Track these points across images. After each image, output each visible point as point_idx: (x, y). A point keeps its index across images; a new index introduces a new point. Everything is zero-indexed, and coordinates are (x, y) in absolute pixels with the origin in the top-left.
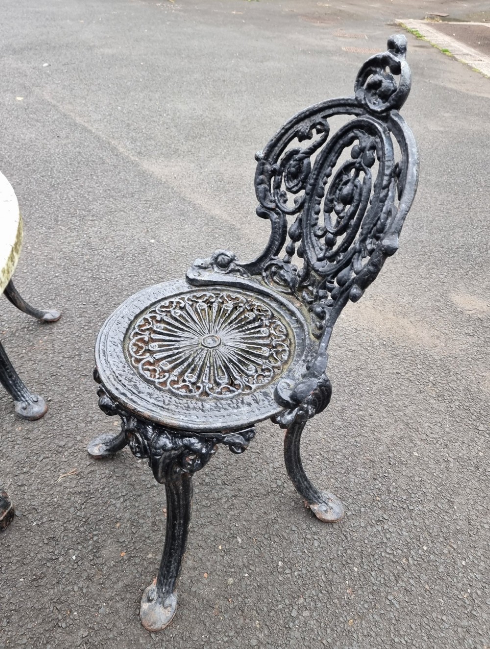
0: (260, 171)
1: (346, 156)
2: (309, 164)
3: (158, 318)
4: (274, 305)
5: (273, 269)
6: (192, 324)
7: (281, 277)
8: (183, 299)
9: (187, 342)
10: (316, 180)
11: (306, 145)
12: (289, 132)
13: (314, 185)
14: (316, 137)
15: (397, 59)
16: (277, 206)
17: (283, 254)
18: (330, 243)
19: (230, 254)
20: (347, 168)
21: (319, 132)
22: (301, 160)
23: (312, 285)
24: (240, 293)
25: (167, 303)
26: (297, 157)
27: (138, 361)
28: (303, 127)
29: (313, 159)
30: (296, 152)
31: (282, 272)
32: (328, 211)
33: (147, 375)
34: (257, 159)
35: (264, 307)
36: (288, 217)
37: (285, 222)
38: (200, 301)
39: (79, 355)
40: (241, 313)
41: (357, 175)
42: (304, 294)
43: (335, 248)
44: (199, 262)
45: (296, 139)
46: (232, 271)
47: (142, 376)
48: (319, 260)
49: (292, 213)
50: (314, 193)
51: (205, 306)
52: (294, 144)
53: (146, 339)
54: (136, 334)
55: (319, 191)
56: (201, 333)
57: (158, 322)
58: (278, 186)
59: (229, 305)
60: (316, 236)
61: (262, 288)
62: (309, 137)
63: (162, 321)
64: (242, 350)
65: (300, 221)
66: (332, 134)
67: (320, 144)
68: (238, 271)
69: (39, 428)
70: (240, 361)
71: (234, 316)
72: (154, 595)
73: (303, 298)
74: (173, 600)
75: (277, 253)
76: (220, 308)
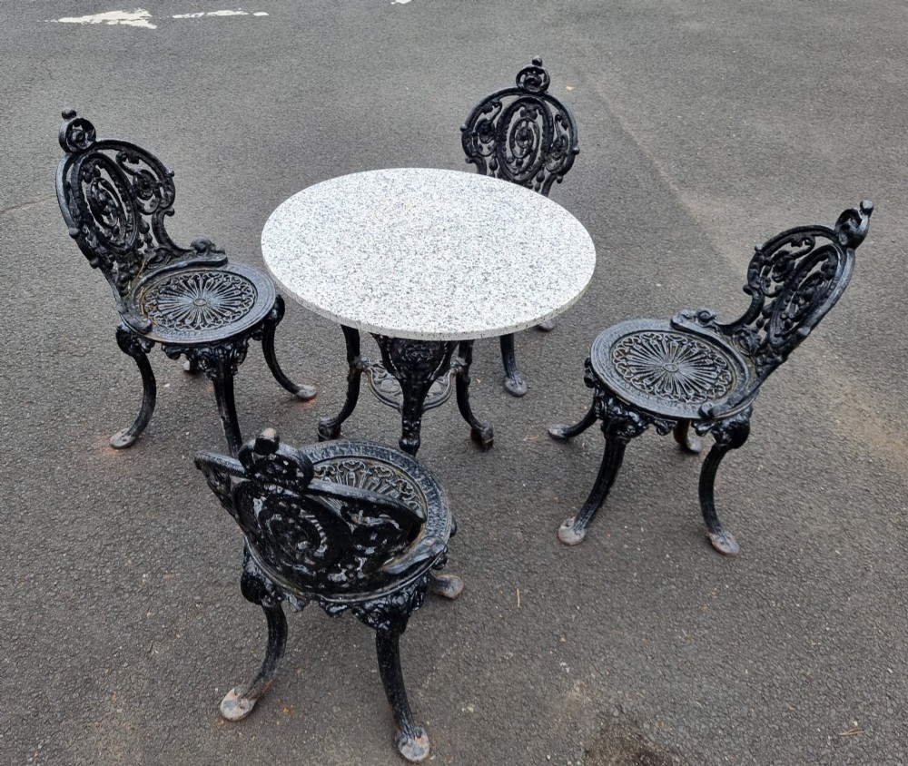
0: (756, 259)
1: (817, 268)
2: (794, 264)
3: (639, 341)
4: (732, 360)
5: (743, 334)
6: (661, 353)
7: (746, 342)
8: (662, 335)
9: (652, 362)
10: (794, 277)
11: (795, 250)
12: (787, 237)
13: (792, 281)
14: (804, 247)
15: (861, 217)
16: (761, 288)
17: (753, 325)
18: (787, 326)
19: (712, 313)
20: (816, 275)
21: (806, 244)
22: (788, 260)
24: (709, 345)
25: (649, 334)
26: (786, 256)
27: (616, 361)
28: (797, 237)
29: (798, 261)
30: (787, 253)
31: (747, 338)
32: (795, 302)
33: (620, 371)
34: (756, 249)
35: (723, 360)
36: (767, 298)
37: (763, 301)
38: (675, 341)
39: (560, 364)
40: (702, 358)
41: (820, 282)
42: (758, 358)
43: (789, 330)
44: (685, 312)
45: (790, 244)
46: (710, 327)
47: (616, 370)
48: (776, 336)
49: (771, 296)
50: (790, 286)
51: (677, 345)
52: (787, 247)
53: (626, 351)
54: (621, 346)
55: (794, 285)
56: (666, 361)
57: (638, 343)
58: (766, 273)
59: (697, 350)
60: (781, 318)
61: (728, 346)
62: (800, 245)
63: (641, 344)
64: (691, 381)
65: (774, 303)
66: (816, 248)
67: (805, 252)
68: (714, 328)
69: (517, 403)
70: (686, 385)
71: (696, 358)
72: (571, 524)
73: (756, 362)
74: (582, 533)
75: (749, 323)
76: (687, 349)
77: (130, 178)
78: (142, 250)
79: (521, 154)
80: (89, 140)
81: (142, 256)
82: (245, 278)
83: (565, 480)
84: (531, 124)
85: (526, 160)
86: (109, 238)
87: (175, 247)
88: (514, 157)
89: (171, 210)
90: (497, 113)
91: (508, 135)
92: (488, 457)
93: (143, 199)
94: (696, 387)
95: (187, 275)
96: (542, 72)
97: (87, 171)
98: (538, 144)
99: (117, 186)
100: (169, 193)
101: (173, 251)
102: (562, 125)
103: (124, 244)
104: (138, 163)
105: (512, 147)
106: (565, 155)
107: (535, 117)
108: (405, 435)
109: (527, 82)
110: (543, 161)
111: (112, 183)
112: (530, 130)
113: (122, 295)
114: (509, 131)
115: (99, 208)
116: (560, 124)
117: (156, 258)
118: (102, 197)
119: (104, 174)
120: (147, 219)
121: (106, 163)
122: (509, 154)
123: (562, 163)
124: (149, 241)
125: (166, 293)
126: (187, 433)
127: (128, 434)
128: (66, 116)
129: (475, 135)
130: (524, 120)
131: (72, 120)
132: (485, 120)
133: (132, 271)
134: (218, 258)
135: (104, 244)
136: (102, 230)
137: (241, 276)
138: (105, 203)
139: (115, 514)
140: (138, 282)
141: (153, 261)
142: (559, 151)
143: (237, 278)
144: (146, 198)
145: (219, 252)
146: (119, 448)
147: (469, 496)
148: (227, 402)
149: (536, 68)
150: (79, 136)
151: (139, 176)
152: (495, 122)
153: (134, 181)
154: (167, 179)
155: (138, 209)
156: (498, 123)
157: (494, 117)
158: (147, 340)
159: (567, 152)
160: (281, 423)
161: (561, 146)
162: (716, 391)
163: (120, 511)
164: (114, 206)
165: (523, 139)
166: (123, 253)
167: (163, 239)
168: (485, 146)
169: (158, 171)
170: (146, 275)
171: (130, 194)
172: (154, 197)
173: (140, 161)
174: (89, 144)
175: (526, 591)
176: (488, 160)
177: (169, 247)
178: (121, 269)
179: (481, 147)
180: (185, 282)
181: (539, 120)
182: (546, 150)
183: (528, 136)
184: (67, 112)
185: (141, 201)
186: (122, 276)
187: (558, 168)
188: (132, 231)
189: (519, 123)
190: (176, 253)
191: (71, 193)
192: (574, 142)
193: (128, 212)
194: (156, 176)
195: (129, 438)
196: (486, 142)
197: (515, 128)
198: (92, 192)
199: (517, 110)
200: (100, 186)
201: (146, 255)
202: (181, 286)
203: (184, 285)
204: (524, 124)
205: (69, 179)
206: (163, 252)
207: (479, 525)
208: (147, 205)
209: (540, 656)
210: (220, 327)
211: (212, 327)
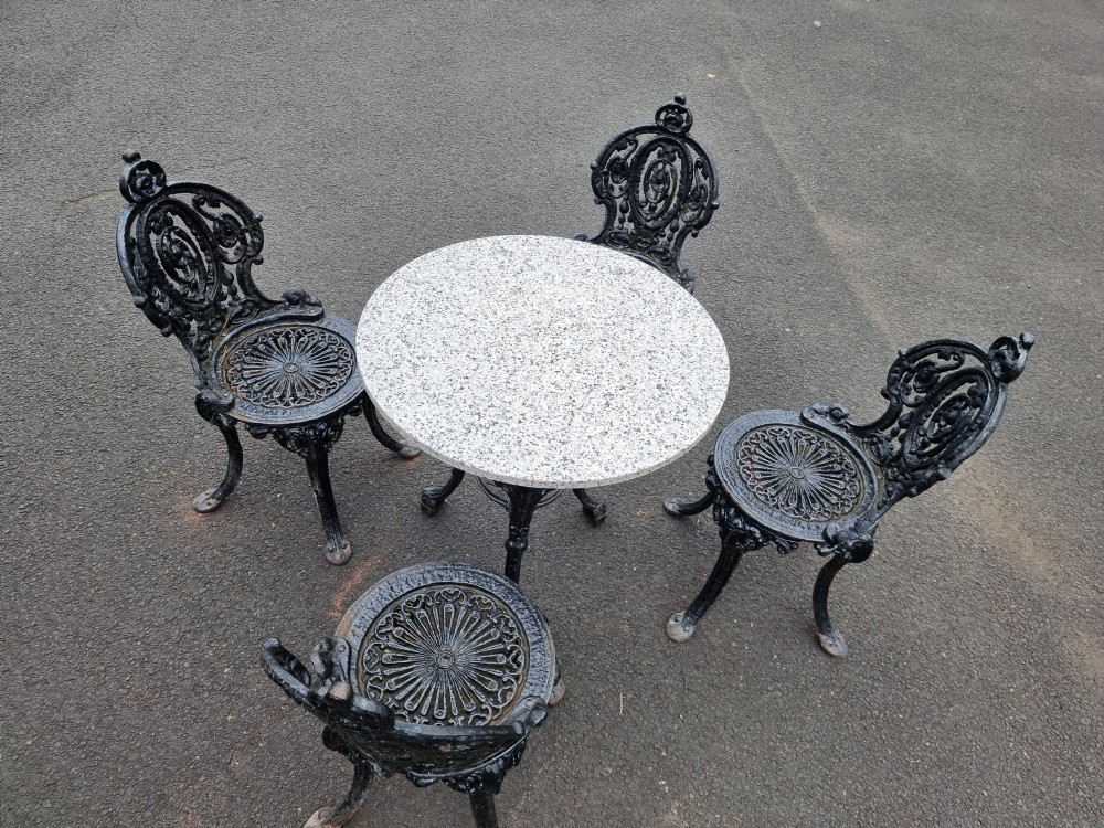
0: (898, 363)
1: (964, 389)
2: (938, 377)
3: (766, 438)
4: (861, 467)
5: (875, 440)
6: (788, 453)
7: (878, 449)
8: (791, 431)
9: (780, 464)
10: (937, 393)
11: (941, 362)
12: (933, 347)
13: (934, 396)
14: (952, 362)
15: (1020, 350)
16: (900, 395)
17: (887, 432)
18: (925, 445)
19: (845, 411)
20: (961, 398)
21: (955, 359)
22: (933, 372)
23: (898, 468)
24: (838, 445)
25: (777, 428)
26: (931, 368)
28: (944, 349)
29: (943, 375)
30: (933, 364)
31: (880, 445)
32: (935, 420)
33: (744, 475)
34: (900, 353)
35: (852, 465)
36: (904, 407)
37: (900, 410)
38: (803, 438)
40: (830, 463)
41: (965, 408)
42: (889, 471)
43: (927, 450)
44: (817, 406)
45: (936, 355)
46: (841, 426)
48: (911, 453)
49: (909, 406)
50: (932, 401)
51: (805, 443)
52: (933, 358)
54: (747, 443)
55: (936, 401)
56: (793, 464)
58: (907, 381)
59: (825, 452)
60: (918, 433)
61: (858, 450)
62: (947, 358)
63: (768, 441)
64: (817, 491)
65: (911, 414)
66: (965, 366)
67: (952, 368)
68: (846, 428)
70: (811, 497)
71: (823, 462)
72: (680, 619)
73: (887, 474)
74: (691, 629)
75: (883, 429)
76: (816, 451)
77: (210, 224)
78: (225, 303)
79: (655, 198)
80: (157, 185)
81: (226, 310)
82: (344, 338)
83: (677, 563)
84: (668, 168)
85: (660, 206)
86: (185, 295)
87: (264, 299)
88: (647, 201)
89: (259, 258)
90: (632, 152)
91: (642, 177)
92: (599, 533)
93: (227, 247)
94: (822, 500)
95: (277, 330)
96: (685, 111)
97: (156, 220)
98: (674, 189)
99: (193, 234)
100: (256, 240)
101: (261, 303)
102: (703, 173)
103: (204, 300)
104: (219, 207)
105: (646, 189)
106: (703, 208)
107: (674, 159)
108: (512, 538)
109: (667, 120)
110: (679, 209)
111: (188, 231)
112: (667, 174)
113: (200, 360)
114: (644, 172)
115: (172, 262)
116: (700, 171)
117: (242, 311)
118: (175, 249)
119: (178, 222)
120: (231, 269)
121: (180, 209)
122: (642, 196)
123: (699, 216)
124: (233, 293)
125: (252, 355)
126: (279, 495)
127: (213, 497)
128: (129, 160)
129: (606, 174)
130: (660, 162)
131: (136, 164)
132: (618, 158)
133: (214, 329)
134: (313, 313)
135: (179, 304)
136: (177, 286)
137: (338, 335)
138: (179, 255)
139: (195, 593)
140: (220, 340)
141: (239, 315)
142: (697, 201)
143: (334, 337)
144: (230, 246)
145: (314, 305)
146: (203, 512)
147: (576, 580)
148: (321, 478)
149: (678, 106)
150: (143, 182)
151: (220, 222)
152: (629, 161)
153: (215, 226)
154: (254, 225)
155: (220, 259)
156: (632, 162)
157: (628, 156)
158: (229, 418)
159: (705, 204)
160: (382, 486)
161: (699, 197)
162: (842, 504)
163: (202, 590)
164: (191, 257)
165: (659, 183)
166: (202, 310)
167: (250, 291)
168: (616, 186)
169: (244, 215)
170: (230, 331)
171: (210, 243)
172: (238, 244)
173: (221, 204)
174: (158, 189)
175: (630, 696)
176: (619, 202)
177: (257, 299)
178: (199, 328)
179: (612, 188)
180: (275, 341)
181: (678, 163)
182: (683, 198)
183: (665, 180)
184: (129, 156)
185: (224, 249)
186: (202, 338)
187: (694, 220)
188: (213, 283)
189: (655, 164)
190: (264, 305)
191: (136, 251)
192: (714, 195)
193: (209, 262)
194: (241, 222)
195: (214, 502)
196: (617, 183)
197: (650, 169)
198: (163, 244)
199: (654, 149)
200: (174, 236)
201: (231, 309)
202: (270, 346)
203: (273, 345)
204: (660, 166)
205: (133, 234)
206: (249, 304)
207: (585, 616)
208: (231, 253)
209: (639, 773)
210: (312, 404)
211: (304, 403)
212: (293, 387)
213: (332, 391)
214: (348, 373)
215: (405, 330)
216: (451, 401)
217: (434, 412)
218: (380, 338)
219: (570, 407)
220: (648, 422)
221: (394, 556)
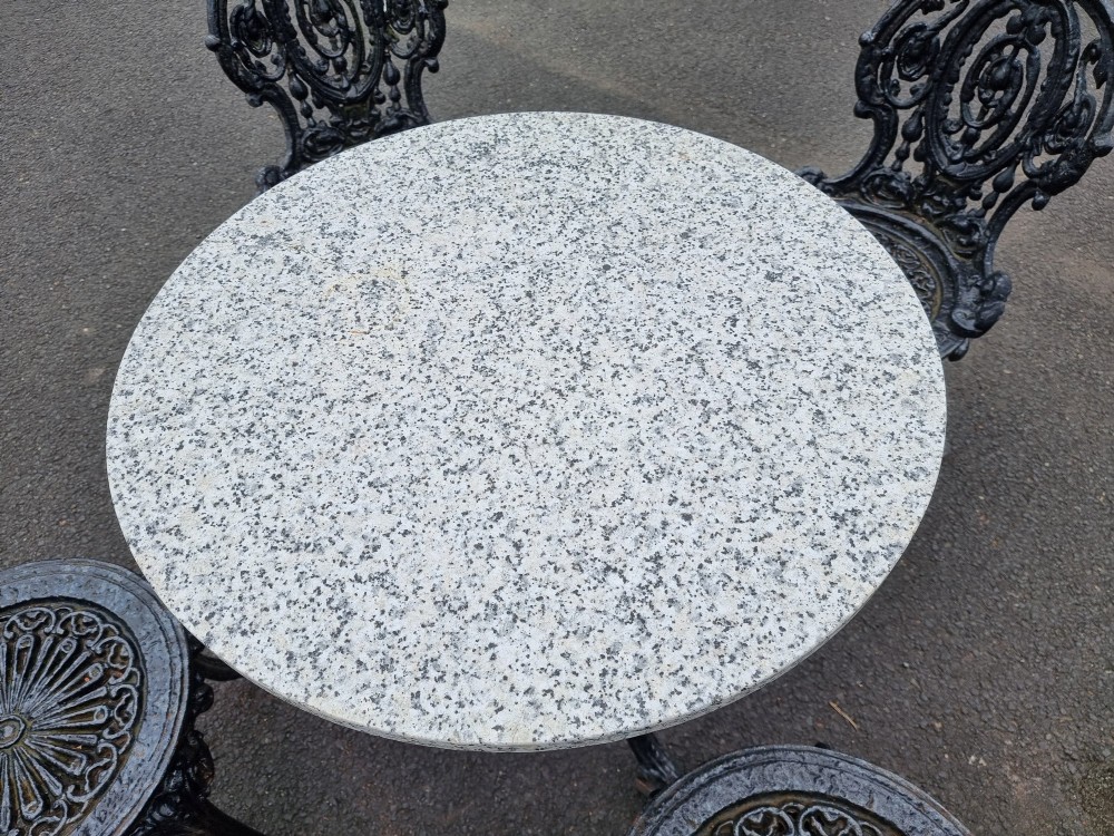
0: (865, 59)
1: (995, 31)
4: (883, 226)
5: (877, 181)
7: (892, 190)
10: (948, 63)
13: (945, 69)
14: (949, 8)
16: (887, 100)
17: (890, 159)
18: (969, 140)
20: (998, 46)
22: (930, 38)
23: (940, 194)
26: (921, 34)
29: (942, 36)
30: (921, 28)
31: (891, 183)
32: (966, 97)
34: (861, 43)
36: (900, 112)
37: (896, 120)
41: (1015, 53)
42: (926, 206)
43: (978, 145)
45: (919, 12)
48: (954, 162)
49: (907, 107)
50: (945, 79)
52: (916, 19)
55: (953, 74)
58: (887, 74)
60: (947, 131)
62: (939, 8)
65: (919, 115)
66: (974, 2)
67: (954, 16)
68: (828, 191)
73: (926, 213)
75: (882, 160)
79: (335, 48)
82: (53, 599)
85: (349, 55)
88: (326, 59)
91: (295, 22)
98: (356, 17)
105: (313, 41)
106: (423, 17)
110: (384, 43)
114: (292, 12)
122: (313, 57)
123: (422, 35)
129: (239, 47)
132: (240, 10)
137: (34, 601)
142: (405, 13)
143: (32, 611)
152: (259, 6)
156: (266, 6)
159: (422, 9)
165: (325, 18)
168: (266, 61)
176: (284, 83)
179: (261, 66)
182: (378, 21)
187: (419, 46)
196: (264, 54)
209: (943, 774)
210: (121, 762)
211: (104, 776)
212: (47, 765)
213: (132, 708)
214: (126, 651)
215: (270, 523)
216: (534, 591)
217: (535, 646)
218: (238, 584)
219: (714, 420)
220: (838, 343)
221: (408, 810)
